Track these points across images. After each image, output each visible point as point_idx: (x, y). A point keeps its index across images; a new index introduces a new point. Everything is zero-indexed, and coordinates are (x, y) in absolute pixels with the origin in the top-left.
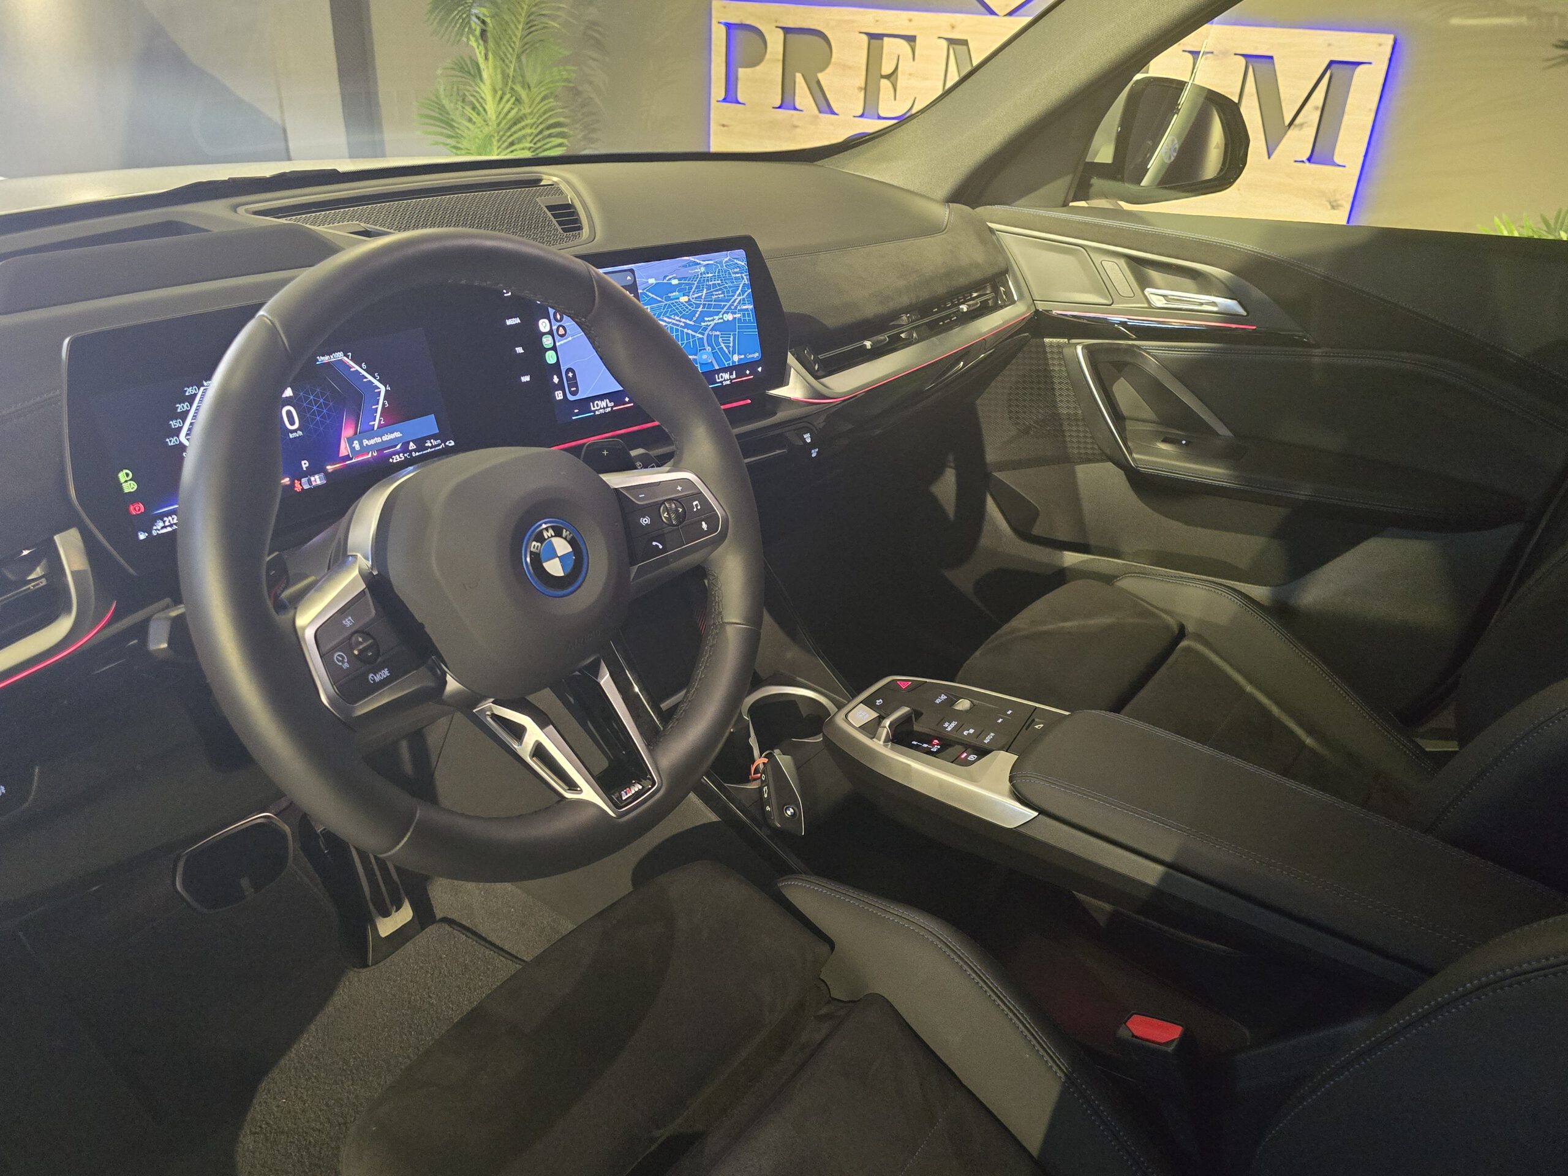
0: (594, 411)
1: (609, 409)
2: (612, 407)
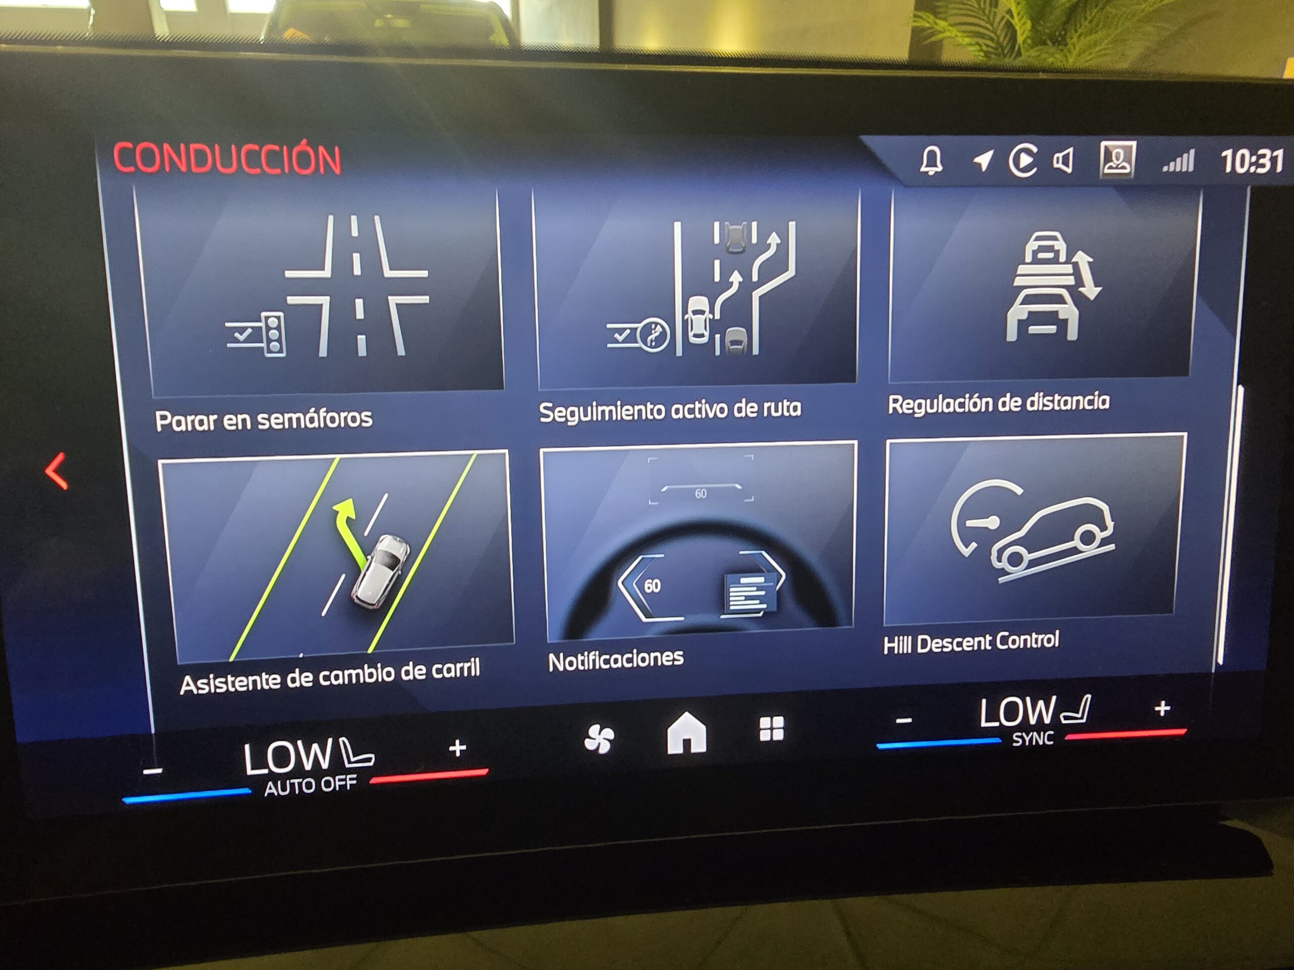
0: (260, 782)
1: (350, 781)
2: (364, 774)
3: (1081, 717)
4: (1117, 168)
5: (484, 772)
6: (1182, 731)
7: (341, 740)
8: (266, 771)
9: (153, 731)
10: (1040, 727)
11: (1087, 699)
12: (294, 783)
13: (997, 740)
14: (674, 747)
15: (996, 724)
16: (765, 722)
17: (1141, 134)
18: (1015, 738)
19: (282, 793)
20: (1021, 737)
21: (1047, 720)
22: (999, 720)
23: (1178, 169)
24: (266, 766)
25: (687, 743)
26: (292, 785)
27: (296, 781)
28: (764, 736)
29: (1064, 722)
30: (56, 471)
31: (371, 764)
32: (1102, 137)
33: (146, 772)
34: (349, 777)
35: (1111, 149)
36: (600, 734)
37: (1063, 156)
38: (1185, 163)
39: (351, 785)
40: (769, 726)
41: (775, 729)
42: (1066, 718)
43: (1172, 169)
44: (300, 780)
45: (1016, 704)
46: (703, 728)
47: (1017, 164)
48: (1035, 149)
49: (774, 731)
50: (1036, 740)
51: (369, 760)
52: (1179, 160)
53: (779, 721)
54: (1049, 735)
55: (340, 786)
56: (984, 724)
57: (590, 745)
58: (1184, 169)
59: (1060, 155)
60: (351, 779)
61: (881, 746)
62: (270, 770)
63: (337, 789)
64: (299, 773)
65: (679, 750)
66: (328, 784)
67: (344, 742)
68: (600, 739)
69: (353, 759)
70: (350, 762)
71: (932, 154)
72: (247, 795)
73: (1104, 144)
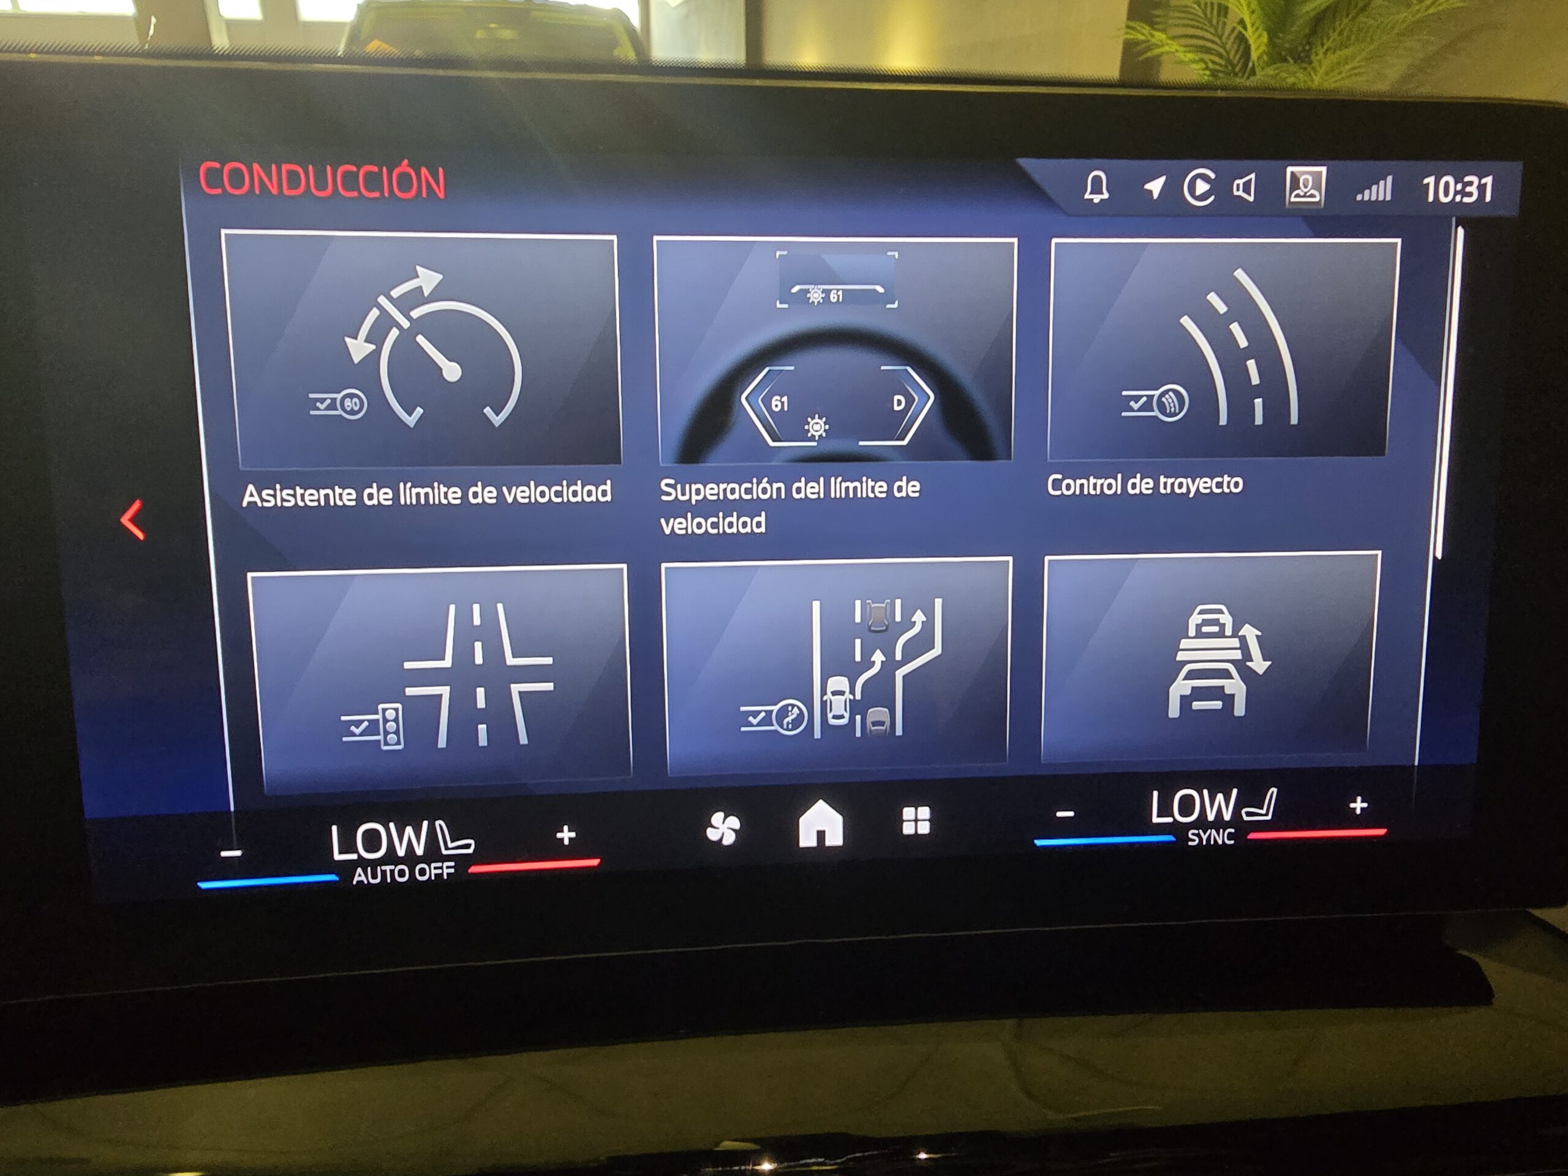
0: (348, 869)
1: (447, 869)
2: (462, 861)
3: (1265, 813)
4: (1305, 196)
5: (595, 862)
6: (1382, 832)
7: (438, 823)
8: (354, 857)
9: (232, 809)
10: (1219, 823)
11: (1273, 793)
12: (386, 871)
13: (1170, 838)
14: (807, 840)
15: (1169, 820)
16: (908, 813)
17: (1333, 159)
18: (1191, 836)
19: (372, 881)
20: (1198, 835)
21: (1227, 817)
22: (1172, 816)
23: (1374, 198)
24: (356, 851)
25: (821, 835)
26: (384, 873)
27: (388, 868)
28: (908, 829)
29: (1246, 818)
30: (131, 520)
31: (470, 851)
32: (1287, 162)
33: (224, 854)
34: (446, 864)
35: (1298, 175)
36: (723, 823)
37: (1244, 184)
38: (1382, 191)
39: (448, 874)
40: (913, 817)
41: (919, 820)
42: (1249, 814)
43: (1366, 198)
44: (392, 867)
45: (1191, 797)
46: (839, 819)
47: (1192, 190)
48: (1212, 176)
49: (919, 823)
50: (1215, 838)
51: (468, 846)
52: (1374, 188)
53: (925, 812)
54: (1229, 834)
55: (436, 875)
56: (1156, 820)
57: (712, 835)
58: (1381, 198)
59: (1241, 182)
60: (448, 867)
61: (1039, 843)
62: (359, 856)
63: (433, 878)
64: (391, 857)
65: (813, 843)
66: (422, 872)
67: (441, 826)
68: (723, 828)
69: (450, 845)
70: (447, 848)
71: (1097, 180)
72: (334, 882)
73: (1290, 169)
